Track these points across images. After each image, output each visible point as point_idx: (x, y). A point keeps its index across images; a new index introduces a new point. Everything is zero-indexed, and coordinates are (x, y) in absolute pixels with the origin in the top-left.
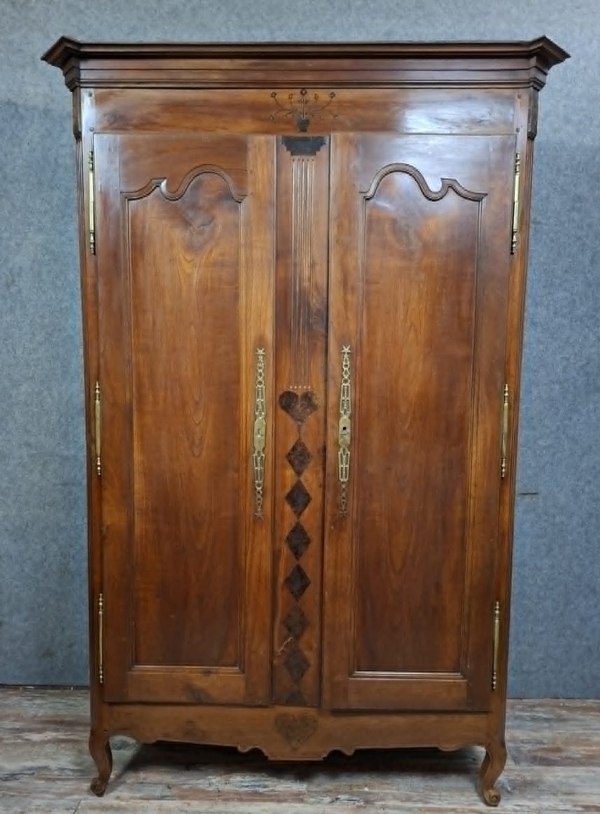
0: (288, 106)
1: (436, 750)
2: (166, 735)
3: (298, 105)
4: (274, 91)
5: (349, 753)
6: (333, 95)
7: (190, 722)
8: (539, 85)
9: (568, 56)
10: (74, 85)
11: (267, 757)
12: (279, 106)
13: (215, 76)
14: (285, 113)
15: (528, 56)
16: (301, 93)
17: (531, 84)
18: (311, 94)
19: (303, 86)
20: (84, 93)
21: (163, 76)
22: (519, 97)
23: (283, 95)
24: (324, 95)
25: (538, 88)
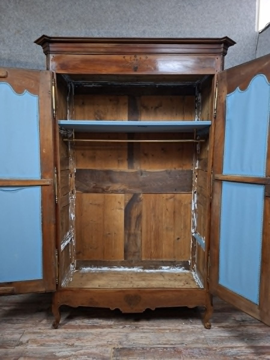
0: (130, 62)
1: (186, 307)
2: (82, 304)
3: (133, 61)
4: (125, 56)
5: (153, 309)
6: (147, 58)
7: (91, 299)
8: (225, 54)
9: (236, 43)
10: (47, 53)
11: (121, 312)
12: (126, 61)
13: (102, 50)
14: (128, 64)
15: (220, 43)
16: (135, 56)
17: (222, 54)
18: (138, 57)
19: (135, 54)
20: (51, 56)
21: (82, 50)
22: (217, 59)
23: (128, 57)
24: (143, 57)
25: (224, 55)
